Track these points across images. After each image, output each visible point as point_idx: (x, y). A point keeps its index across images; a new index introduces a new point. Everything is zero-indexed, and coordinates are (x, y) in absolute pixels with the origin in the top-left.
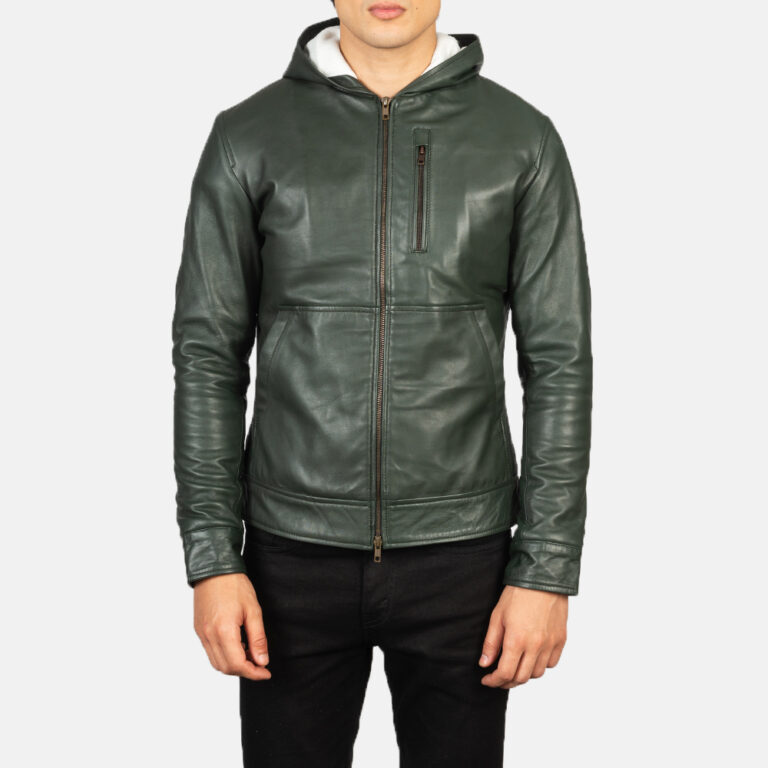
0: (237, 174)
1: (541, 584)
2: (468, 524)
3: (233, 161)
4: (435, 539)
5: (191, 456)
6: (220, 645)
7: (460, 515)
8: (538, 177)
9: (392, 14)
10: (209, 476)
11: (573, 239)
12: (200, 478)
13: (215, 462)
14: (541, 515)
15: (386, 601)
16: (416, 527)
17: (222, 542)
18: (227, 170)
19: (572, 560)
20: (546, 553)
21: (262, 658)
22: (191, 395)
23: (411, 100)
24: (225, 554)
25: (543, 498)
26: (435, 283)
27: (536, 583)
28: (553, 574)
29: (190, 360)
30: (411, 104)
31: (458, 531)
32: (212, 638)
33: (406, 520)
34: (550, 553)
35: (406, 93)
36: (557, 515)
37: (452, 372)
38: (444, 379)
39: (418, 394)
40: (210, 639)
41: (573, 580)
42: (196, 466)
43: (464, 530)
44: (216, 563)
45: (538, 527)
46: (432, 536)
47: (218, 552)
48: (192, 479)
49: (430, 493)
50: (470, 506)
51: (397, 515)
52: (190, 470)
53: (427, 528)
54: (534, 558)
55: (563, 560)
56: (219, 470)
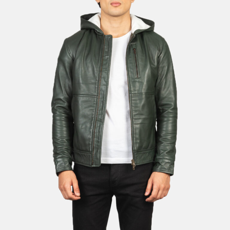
0: (71, 55)
1: (162, 170)
3: (70, 52)
5: (57, 138)
6: (65, 190)
8: (161, 55)
9: (117, 5)
10: (62, 143)
11: (171, 73)
12: (60, 144)
13: (64, 140)
14: (162, 151)
15: (117, 178)
17: (66, 161)
18: (68, 54)
19: (172, 164)
20: (164, 162)
21: (78, 194)
22: (57, 120)
24: (67, 164)
25: (163, 147)
27: (161, 170)
28: (166, 168)
29: (58, 110)
32: (63, 189)
34: (165, 162)
36: (167, 151)
40: (62, 189)
41: (172, 170)
42: (59, 141)
44: (65, 167)
45: (162, 155)
47: (65, 164)
48: (58, 145)
52: (57, 142)
54: (161, 163)
55: (169, 164)
56: (65, 142)
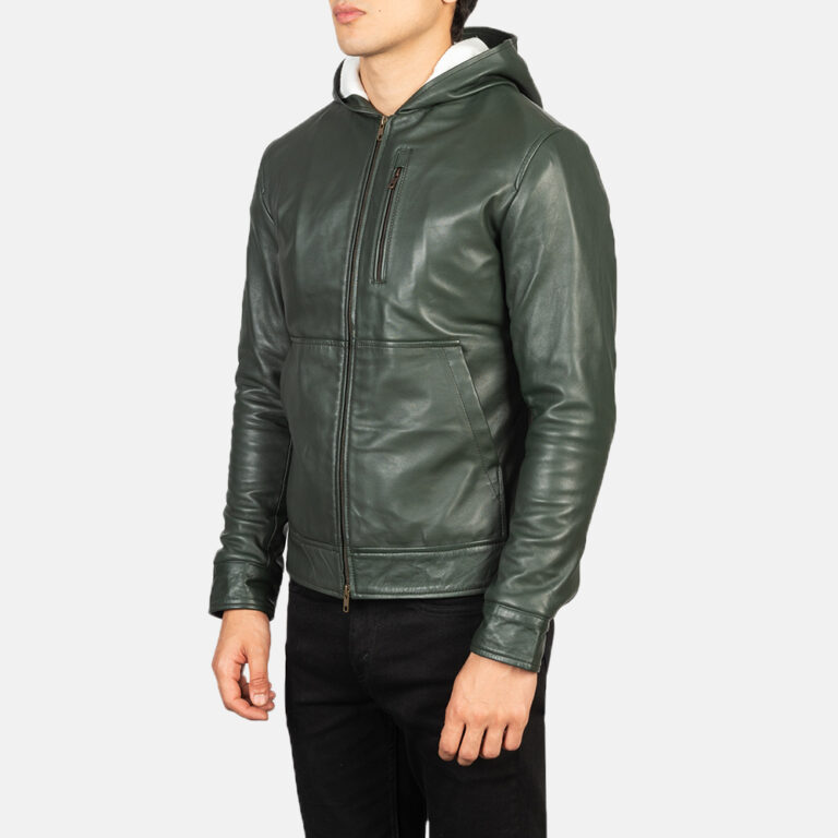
2: (437, 581)
4: (399, 594)
7: (428, 570)
8: (517, 198)
9: (350, 17)
10: (239, 509)
13: (248, 495)
16: (382, 579)
17: (237, 577)
20: (497, 617)
23: (405, 118)
24: (237, 589)
26: (391, 317)
28: (501, 642)
30: (404, 122)
31: (425, 588)
33: (372, 571)
34: (502, 618)
35: (403, 110)
36: (517, 577)
37: (414, 414)
38: (405, 422)
39: (376, 436)
43: (431, 587)
46: (397, 590)
49: (391, 543)
50: (438, 562)
51: (361, 564)
53: (394, 581)
54: (487, 622)
55: (516, 628)
56: (250, 504)
